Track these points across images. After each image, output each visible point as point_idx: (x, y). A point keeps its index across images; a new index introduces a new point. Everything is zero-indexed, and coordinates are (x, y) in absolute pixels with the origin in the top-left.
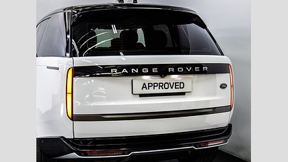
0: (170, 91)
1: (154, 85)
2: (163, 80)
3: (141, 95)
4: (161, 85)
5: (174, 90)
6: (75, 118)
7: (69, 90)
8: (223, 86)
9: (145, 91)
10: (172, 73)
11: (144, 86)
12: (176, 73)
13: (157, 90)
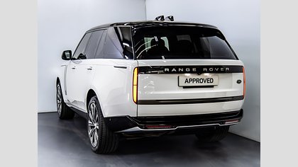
0: (203, 84)
1: (193, 80)
2: (199, 77)
3: (184, 87)
4: (197, 80)
5: (206, 84)
6: (138, 102)
7: (135, 83)
8: (239, 82)
9: (187, 84)
10: (205, 72)
11: (186, 81)
12: (208, 72)
13: (195, 84)
